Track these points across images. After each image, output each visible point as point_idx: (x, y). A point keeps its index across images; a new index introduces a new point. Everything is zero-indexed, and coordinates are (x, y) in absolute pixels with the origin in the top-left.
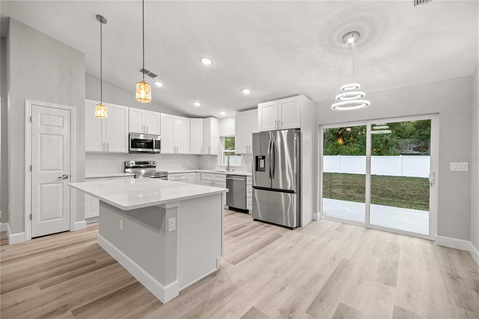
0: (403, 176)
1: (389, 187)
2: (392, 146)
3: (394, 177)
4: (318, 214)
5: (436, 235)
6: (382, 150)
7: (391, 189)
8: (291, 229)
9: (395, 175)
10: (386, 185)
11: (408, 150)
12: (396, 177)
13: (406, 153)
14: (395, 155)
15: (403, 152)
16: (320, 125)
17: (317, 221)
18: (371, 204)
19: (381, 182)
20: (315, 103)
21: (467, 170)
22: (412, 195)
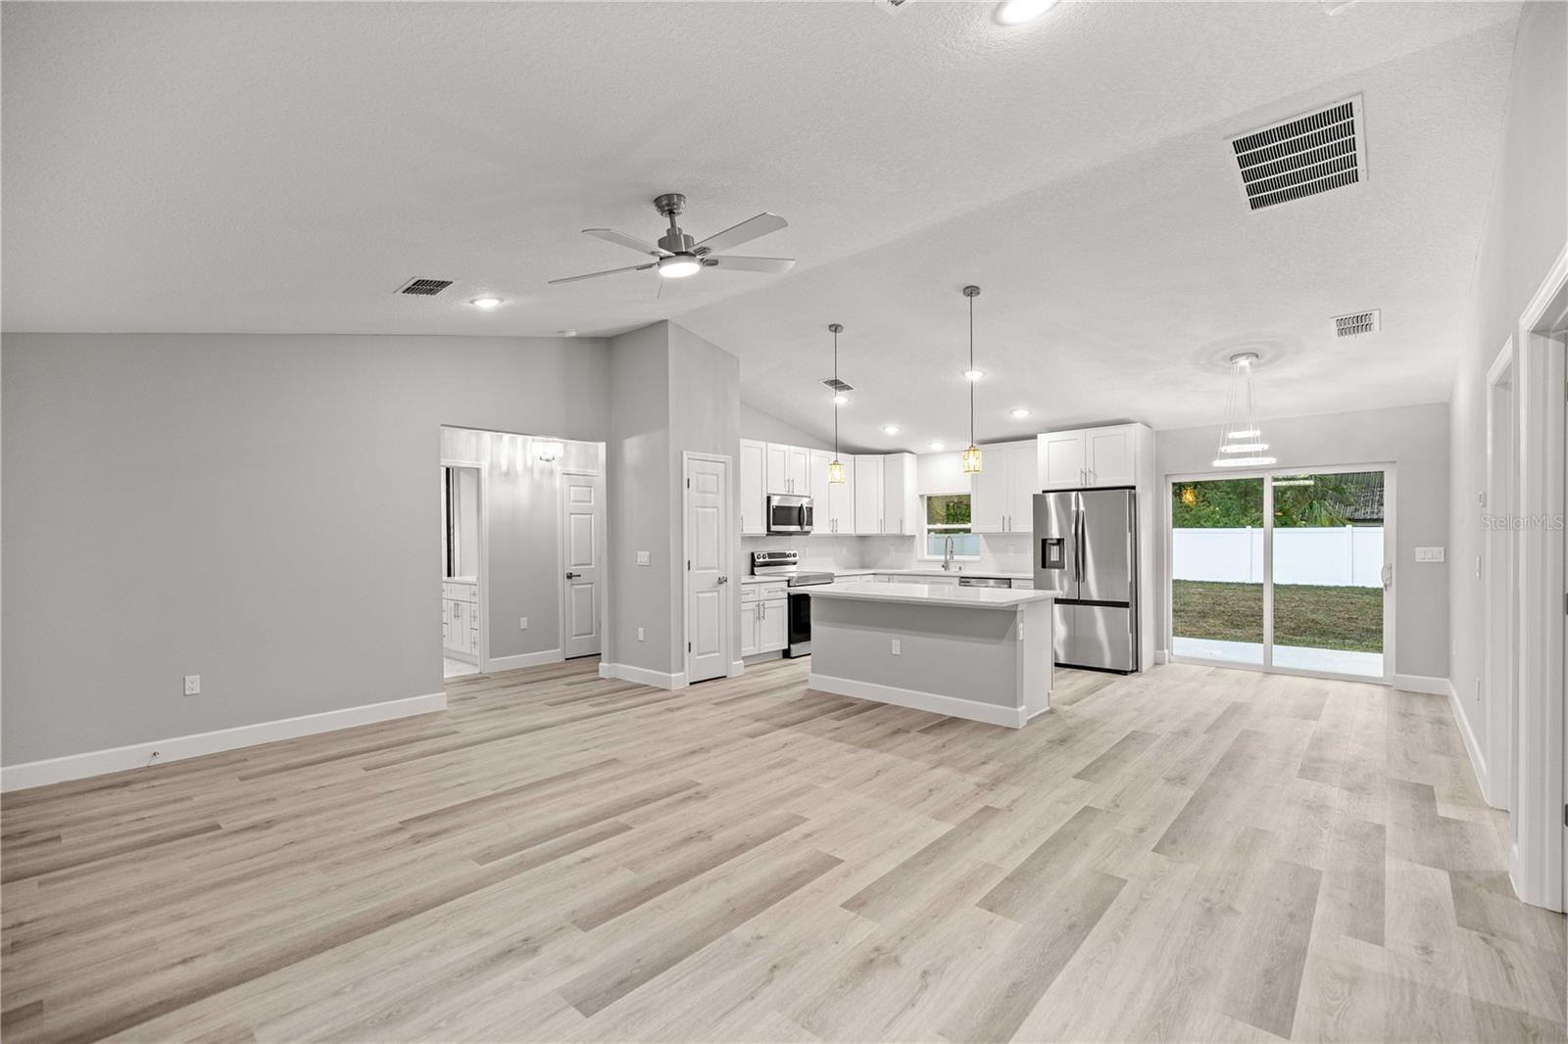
0: (1356, 585)
1: (1313, 612)
2: (1324, 497)
3: (1329, 588)
4: (1166, 651)
5: (1394, 674)
6: (1293, 510)
7: (1320, 617)
8: (1125, 673)
9: (1332, 584)
10: (1304, 609)
11: (1376, 506)
12: (1336, 588)
13: (1369, 517)
14: (1332, 524)
15: (1359, 515)
16: (1166, 476)
17: (1163, 666)
18: (1274, 646)
19: (1290, 602)
20: (1157, 432)
21: (1443, 560)
22: (1372, 630)
